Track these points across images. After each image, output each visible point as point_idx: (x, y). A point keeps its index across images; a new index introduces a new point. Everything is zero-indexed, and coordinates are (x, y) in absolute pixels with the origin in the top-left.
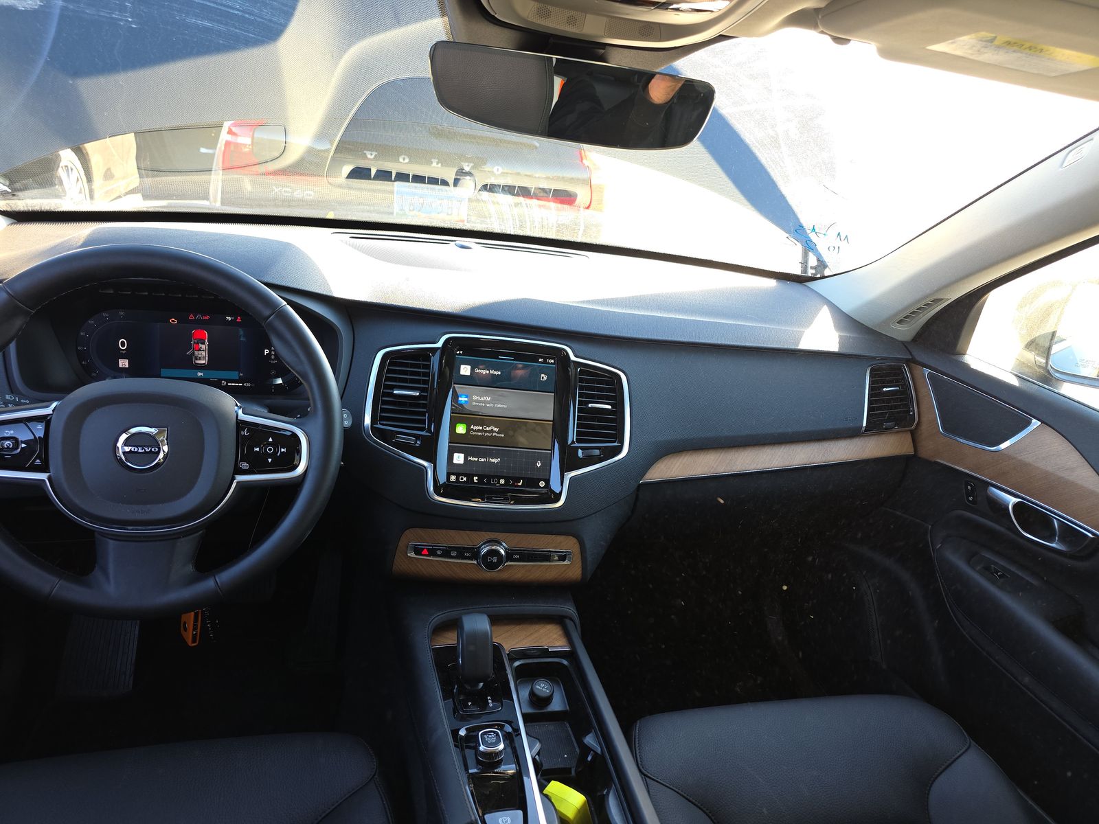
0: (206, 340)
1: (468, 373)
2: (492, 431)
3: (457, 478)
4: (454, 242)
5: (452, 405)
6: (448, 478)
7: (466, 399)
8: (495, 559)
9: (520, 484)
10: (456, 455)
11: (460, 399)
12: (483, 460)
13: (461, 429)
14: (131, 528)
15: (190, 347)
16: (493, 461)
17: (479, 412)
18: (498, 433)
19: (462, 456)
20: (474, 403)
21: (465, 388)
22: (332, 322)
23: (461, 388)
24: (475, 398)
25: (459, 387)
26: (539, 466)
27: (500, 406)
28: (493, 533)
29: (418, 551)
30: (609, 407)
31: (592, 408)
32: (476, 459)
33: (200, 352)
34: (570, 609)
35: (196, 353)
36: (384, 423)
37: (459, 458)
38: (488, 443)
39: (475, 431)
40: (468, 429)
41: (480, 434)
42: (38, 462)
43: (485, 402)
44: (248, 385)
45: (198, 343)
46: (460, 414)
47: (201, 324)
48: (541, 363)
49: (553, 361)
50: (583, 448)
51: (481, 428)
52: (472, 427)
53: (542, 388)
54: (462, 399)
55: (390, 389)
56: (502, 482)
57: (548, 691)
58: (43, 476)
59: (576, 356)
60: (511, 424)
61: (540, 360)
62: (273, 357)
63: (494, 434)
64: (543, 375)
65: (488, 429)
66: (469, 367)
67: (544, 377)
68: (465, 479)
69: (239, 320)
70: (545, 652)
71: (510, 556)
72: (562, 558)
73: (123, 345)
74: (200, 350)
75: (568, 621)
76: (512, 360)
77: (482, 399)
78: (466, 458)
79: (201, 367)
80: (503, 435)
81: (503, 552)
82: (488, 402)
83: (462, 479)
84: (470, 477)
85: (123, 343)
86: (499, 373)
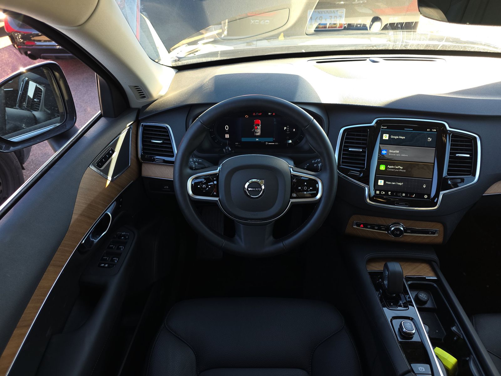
0: (260, 124)
1: (387, 138)
2: (399, 169)
3: (380, 192)
4: (369, 59)
5: (378, 155)
6: (375, 192)
7: (386, 152)
8: (398, 233)
9: (414, 196)
10: (379, 181)
11: (383, 152)
12: (393, 183)
13: (383, 167)
14: (249, 221)
15: (253, 127)
16: (399, 184)
17: (392, 159)
18: (402, 170)
19: (383, 181)
20: (390, 154)
21: (386, 146)
22: (320, 116)
23: (383, 146)
24: (390, 151)
25: (382, 146)
26: (424, 187)
27: (404, 155)
28: (397, 220)
29: (358, 225)
30: (468, 156)
31: (458, 156)
32: (390, 183)
33: (257, 130)
34: (434, 257)
35: (256, 130)
36: (344, 164)
37: (381, 182)
38: (397, 175)
39: (390, 168)
40: (386, 168)
41: (392, 170)
42: (215, 193)
43: (396, 153)
44: (277, 144)
45: (257, 126)
46: (382, 159)
47: (257, 117)
48: (428, 131)
49: (435, 130)
50: (451, 179)
51: (393, 167)
52: (388, 166)
53: (429, 145)
54: (384, 152)
55: (347, 148)
56: (404, 195)
57: (426, 298)
58: (217, 199)
59: (450, 127)
60: (410, 165)
61: (428, 130)
62: (288, 131)
63: (400, 170)
64: (429, 138)
65: (397, 167)
66: (388, 135)
67: (430, 139)
68: (384, 193)
69: (274, 114)
70: (424, 279)
71: (406, 230)
72: (434, 233)
73: (227, 128)
74: (257, 129)
75: (434, 264)
76: (412, 130)
77: (394, 152)
78: (385, 183)
79: (258, 137)
80: (405, 171)
81: (402, 229)
82: (397, 153)
83: (382, 193)
84: (387, 192)
85: (227, 127)
86: (404, 138)
